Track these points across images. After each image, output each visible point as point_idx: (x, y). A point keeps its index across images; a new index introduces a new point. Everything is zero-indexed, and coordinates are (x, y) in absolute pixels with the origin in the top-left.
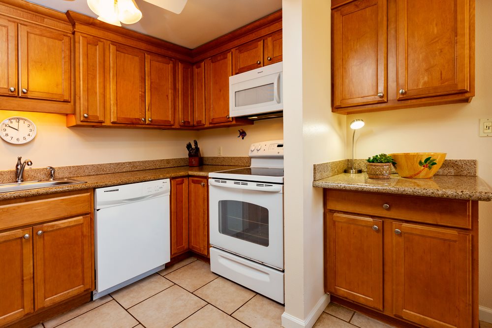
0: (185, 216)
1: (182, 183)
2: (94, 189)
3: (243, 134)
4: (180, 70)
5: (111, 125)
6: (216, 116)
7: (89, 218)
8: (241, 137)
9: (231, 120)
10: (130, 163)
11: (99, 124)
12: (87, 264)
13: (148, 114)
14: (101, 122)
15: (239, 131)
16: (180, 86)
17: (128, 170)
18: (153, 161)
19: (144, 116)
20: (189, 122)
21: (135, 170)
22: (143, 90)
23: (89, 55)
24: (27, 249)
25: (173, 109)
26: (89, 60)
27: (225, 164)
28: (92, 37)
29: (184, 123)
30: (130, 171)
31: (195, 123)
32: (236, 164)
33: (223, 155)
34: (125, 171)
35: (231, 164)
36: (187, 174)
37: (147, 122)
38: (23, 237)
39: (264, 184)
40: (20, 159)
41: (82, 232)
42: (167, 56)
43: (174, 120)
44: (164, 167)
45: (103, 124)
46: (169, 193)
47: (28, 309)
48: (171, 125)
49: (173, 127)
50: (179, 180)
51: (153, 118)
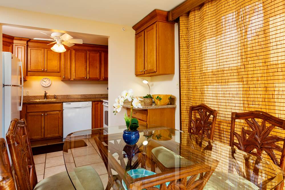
1: (98, 103)
2: (63, 102)
4: (103, 55)
5: (73, 80)
7: (61, 112)
11: (69, 80)
12: (60, 128)
13: (88, 75)
14: (70, 79)
16: (103, 62)
19: (86, 76)
22: (86, 66)
24: (43, 119)
25: (99, 73)
29: (105, 78)
36: (100, 100)
37: (88, 79)
38: (42, 115)
40: (45, 92)
41: (59, 117)
43: (100, 77)
45: (70, 80)
46: (91, 107)
47: (43, 137)
48: (99, 79)
49: (100, 80)
50: (96, 102)
51: (90, 77)
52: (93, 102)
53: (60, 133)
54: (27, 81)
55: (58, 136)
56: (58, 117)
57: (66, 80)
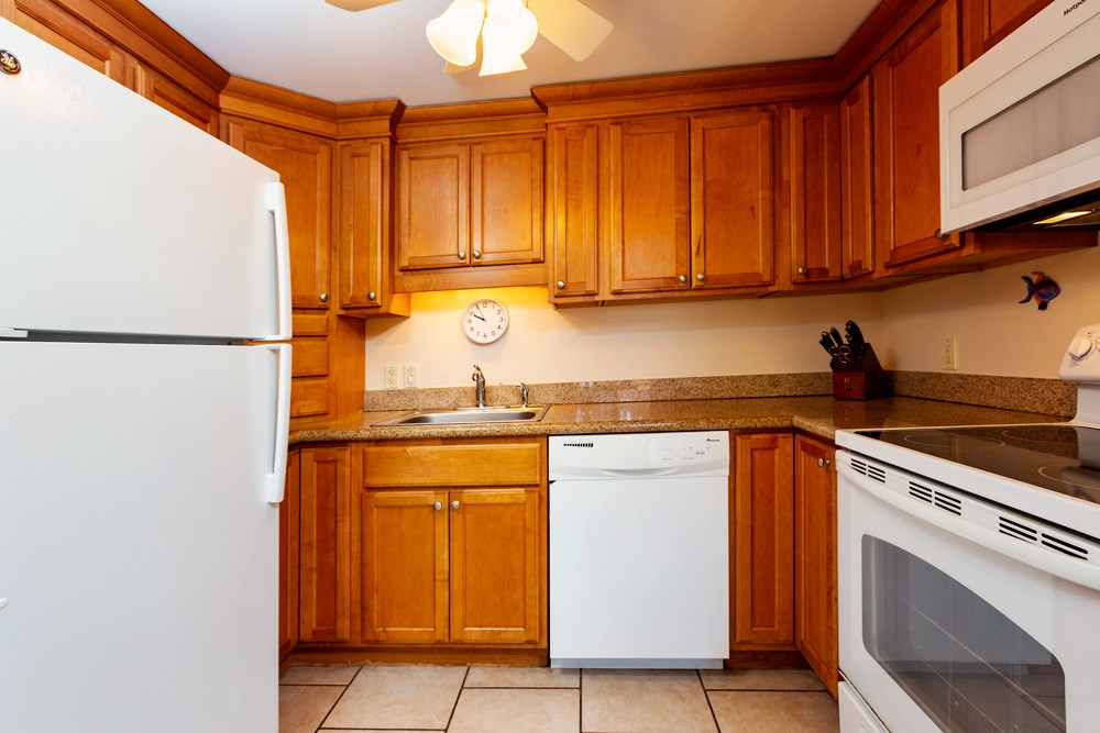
0: (782, 543)
1: (771, 447)
2: (548, 436)
3: (1043, 291)
4: (793, 128)
5: (613, 298)
6: (907, 239)
7: (537, 494)
8: (1034, 303)
9: (956, 242)
10: (673, 380)
11: (588, 299)
13: (697, 263)
14: (593, 295)
15: (1026, 279)
16: (792, 173)
17: (669, 397)
18: (731, 379)
19: (686, 270)
20: (824, 271)
21: (685, 397)
22: (684, 208)
23: (569, 162)
25: (769, 242)
26: (570, 172)
27: (966, 400)
28: (576, 124)
29: (807, 273)
30: (672, 400)
31: (846, 272)
32: (1013, 403)
33: (960, 365)
34: (660, 398)
35: (992, 402)
36: (786, 423)
37: (694, 284)
38: (434, 506)
39: (1041, 529)
40: (479, 369)
41: (525, 522)
42: (750, 105)
43: (774, 270)
44: (762, 394)
45: (597, 298)
46: (726, 472)
47: (441, 634)
48: (765, 285)
49: (771, 289)
50: (760, 436)
51: (708, 273)
52: (736, 434)
53: (534, 623)
54: (405, 324)
55: (523, 638)
56: (521, 523)
57: (574, 302)
